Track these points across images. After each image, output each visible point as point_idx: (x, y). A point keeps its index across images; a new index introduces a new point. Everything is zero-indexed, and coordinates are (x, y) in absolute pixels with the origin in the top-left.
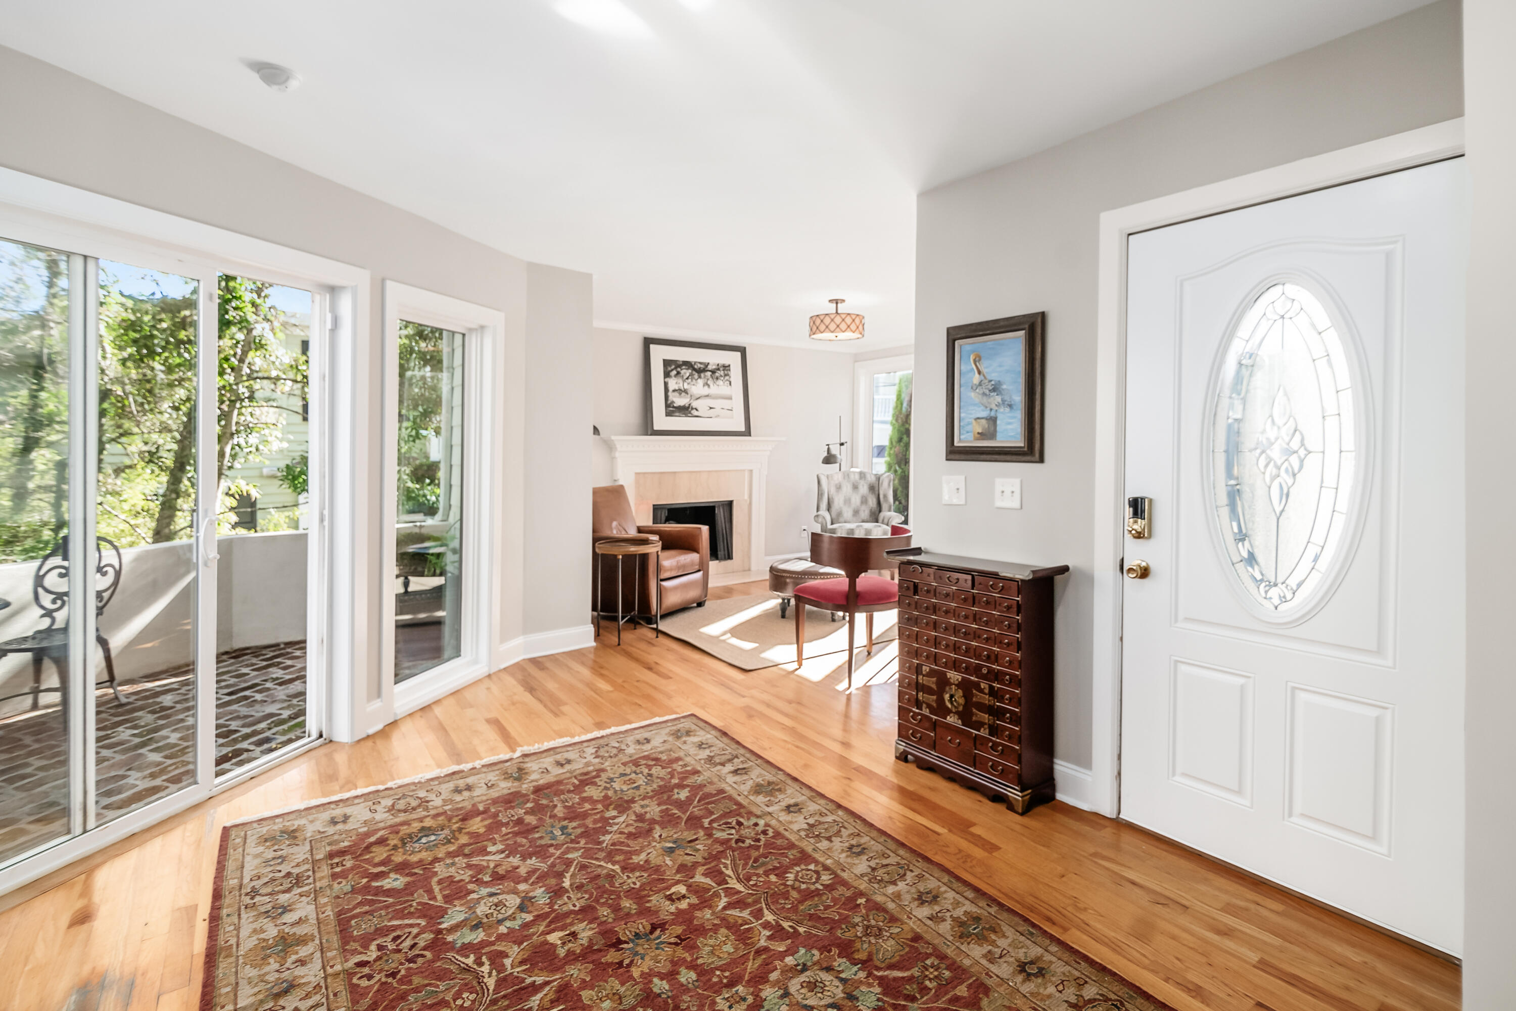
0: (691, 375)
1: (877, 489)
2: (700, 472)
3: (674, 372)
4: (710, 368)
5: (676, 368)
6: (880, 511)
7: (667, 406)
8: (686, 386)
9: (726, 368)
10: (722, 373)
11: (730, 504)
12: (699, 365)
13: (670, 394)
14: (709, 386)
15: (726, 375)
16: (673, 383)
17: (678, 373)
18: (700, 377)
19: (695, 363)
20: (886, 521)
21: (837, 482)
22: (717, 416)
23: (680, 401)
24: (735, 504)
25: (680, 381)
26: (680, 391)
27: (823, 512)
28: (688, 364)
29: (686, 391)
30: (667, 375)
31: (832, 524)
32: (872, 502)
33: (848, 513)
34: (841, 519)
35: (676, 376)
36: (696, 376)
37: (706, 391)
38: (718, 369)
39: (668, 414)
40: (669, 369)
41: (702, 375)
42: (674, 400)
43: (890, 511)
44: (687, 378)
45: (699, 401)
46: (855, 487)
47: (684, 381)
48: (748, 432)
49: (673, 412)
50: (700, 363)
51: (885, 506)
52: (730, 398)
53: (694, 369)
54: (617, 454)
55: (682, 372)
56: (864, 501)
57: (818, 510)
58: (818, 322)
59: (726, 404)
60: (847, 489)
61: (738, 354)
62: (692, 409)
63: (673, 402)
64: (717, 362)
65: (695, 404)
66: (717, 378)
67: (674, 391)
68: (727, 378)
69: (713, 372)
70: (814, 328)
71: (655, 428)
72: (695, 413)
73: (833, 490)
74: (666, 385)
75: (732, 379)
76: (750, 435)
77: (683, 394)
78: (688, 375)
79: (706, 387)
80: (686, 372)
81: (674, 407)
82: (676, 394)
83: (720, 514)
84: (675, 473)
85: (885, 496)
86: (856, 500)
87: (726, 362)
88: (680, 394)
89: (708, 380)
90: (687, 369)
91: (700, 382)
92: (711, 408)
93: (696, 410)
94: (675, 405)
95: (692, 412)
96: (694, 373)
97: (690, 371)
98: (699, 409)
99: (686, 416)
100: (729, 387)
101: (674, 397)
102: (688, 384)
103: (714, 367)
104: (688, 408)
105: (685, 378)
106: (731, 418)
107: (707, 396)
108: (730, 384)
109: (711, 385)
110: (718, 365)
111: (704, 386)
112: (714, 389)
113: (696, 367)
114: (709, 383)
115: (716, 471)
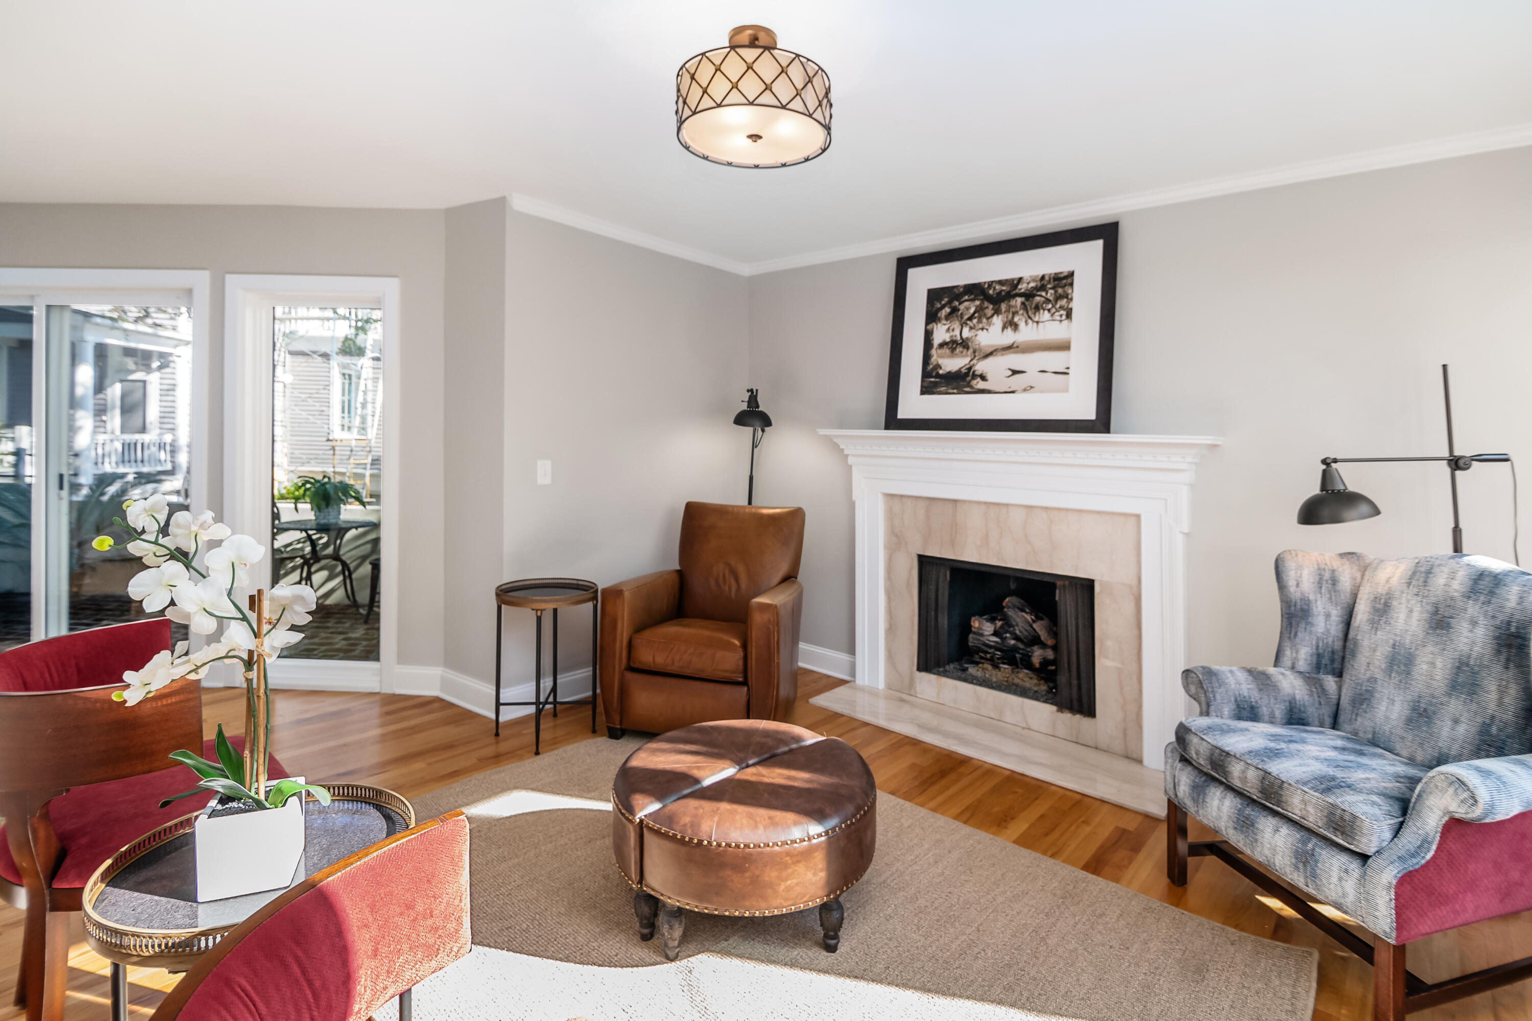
0: (980, 310)
2: (1007, 505)
3: (948, 309)
4: (1023, 287)
5: (950, 302)
7: (926, 374)
8: (966, 333)
9: (1063, 282)
10: (1050, 294)
11: (1087, 584)
12: (998, 287)
13: (933, 352)
14: (1015, 327)
15: (1058, 298)
16: (942, 332)
17: (954, 310)
18: (997, 312)
19: (991, 284)
21: (1382, 590)
22: (1029, 389)
23: (951, 364)
24: (1098, 585)
25: (956, 325)
26: (953, 346)
28: (975, 290)
29: (964, 344)
30: (932, 317)
35: (947, 317)
36: (990, 310)
37: (1009, 337)
38: (1043, 288)
39: (926, 390)
40: (939, 305)
41: (1004, 306)
42: (941, 361)
44: (970, 319)
45: (990, 360)
47: (963, 324)
48: (1101, 423)
49: (936, 385)
50: (1001, 282)
52: (1064, 347)
53: (989, 299)
54: (850, 460)
55: (962, 307)
59: (1054, 360)
61: (1099, 244)
62: (974, 376)
63: (938, 366)
64: (1040, 273)
65: (981, 367)
66: (1037, 308)
67: (941, 346)
68: (1063, 302)
69: (1029, 295)
71: (901, 416)
72: (981, 385)
74: (928, 335)
75: (1074, 305)
76: (1107, 428)
77: (959, 349)
78: (972, 310)
79: (1009, 331)
80: (969, 307)
81: (938, 376)
82: (946, 351)
83: (1066, 602)
84: (955, 501)
87: (1063, 268)
88: (953, 350)
89: (1014, 313)
90: (973, 300)
91: (998, 321)
92: (1015, 372)
93: (983, 378)
94: (941, 372)
95: (974, 382)
96: (986, 304)
97: (978, 303)
98: (989, 377)
99: (961, 392)
100: (1066, 322)
101: (941, 357)
102: (971, 328)
103: (1032, 285)
104: (967, 374)
105: (966, 317)
106: (1065, 390)
107: (1010, 348)
108: (1069, 316)
109: (1022, 325)
110: (1043, 277)
111: (1004, 328)
112: (1027, 332)
113: (991, 292)
114: (1016, 319)
115: (1046, 509)
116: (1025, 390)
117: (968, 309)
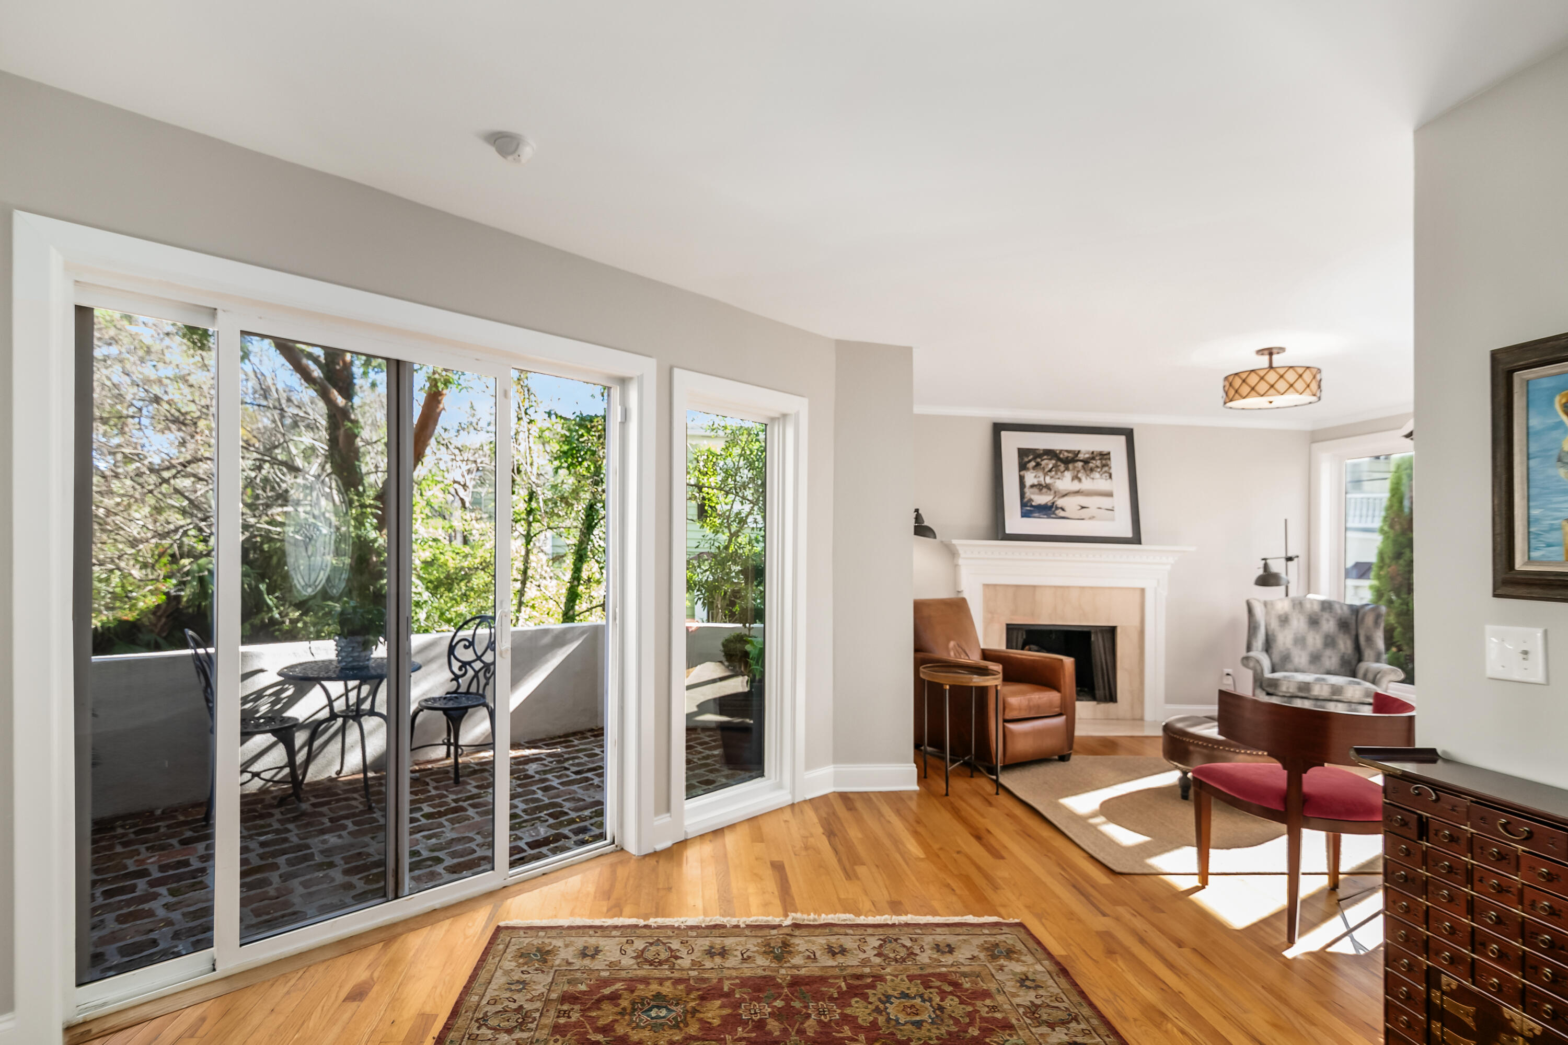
0: (1055, 466)
1: (1353, 626)
2: (1068, 587)
3: (1033, 464)
4: (1081, 456)
5: (1034, 459)
6: (1360, 660)
7: (1023, 504)
8: (1048, 480)
9: (1105, 457)
10: (1098, 463)
11: (1112, 631)
12: (1066, 454)
13: (1027, 490)
14: (1080, 480)
15: (1104, 466)
16: (1031, 478)
17: (1038, 465)
18: (1067, 469)
19: (1061, 451)
20: (1370, 676)
21: (1281, 612)
22: (1092, 518)
23: (1041, 499)
24: (1119, 631)
25: (1041, 474)
26: (1041, 487)
27: (1258, 653)
28: (1051, 454)
29: (1048, 487)
30: (1023, 467)
31: (1273, 670)
32: (1345, 645)
33: (1300, 658)
34: (1289, 666)
35: (1034, 468)
36: (1062, 467)
37: (1076, 486)
38: (1093, 458)
39: (1025, 515)
40: (1026, 460)
41: (1071, 466)
42: (1033, 497)
43: (1378, 660)
44: (1050, 471)
45: (1066, 499)
46: (1314, 622)
47: (1045, 474)
48: (1136, 539)
49: (1031, 512)
50: (1067, 451)
51: (1368, 653)
52: (1109, 495)
53: (1061, 460)
54: (961, 562)
55: (1043, 463)
56: (1329, 642)
57: (1249, 649)
58: (1237, 382)
59: (1105, 502)
60: (1298, 624)
61: (1123, 439)
62: (1057, 508)
63: (1031, 500)
64: (1091, 449)
65: (1060, 502)
66: (1092, 470)
67: (1032, 486)
68: (1106, 469)
69: (1086, 462)
70: (1232, 392)
71: (1008, 531)
72: (1062, 514)
73: (1274, 624)
74: (1022, 479)
75: (1113, 471)
76: (1139, 542)
77: (1044, 490)
78: (1050, 466)
79: (1076, 482)
80: (1049, 464)
81: (1032, 506)
82: (1035, 490)
83: (1098, 643)
84: (1034, 587)
85: (1369, 639)
86: (1315, 640)
87: (1104, 449)
88: (1041, 490)
89: (1078, 472)
90: (1050, 459)
91: (1068, 475)
92: (1083, 507)
93: (1063, 509)
94: (1034, 504)
95: (1057, 512)
96: (1059, 463)
97: (1054, 462)
98: (1066, 509)
99: (1049, 517)
100: (1109, 481)
101: (1033, 494)
102: (1051, 477)
103: (1087, 456)
104: (1052, 507)
105: (1047, 470)
106: (1113, 519)
107: (1077, 493)
108: (1110, 477)
109: (1083, 479)
110: (1093, 453)
111: (1073, 479)
112: (1087, 484)
113: (1061, 456)
114: (1080, 475)
115: (1092, 588)
116: (1090, 518)
117: (1047, 464)
